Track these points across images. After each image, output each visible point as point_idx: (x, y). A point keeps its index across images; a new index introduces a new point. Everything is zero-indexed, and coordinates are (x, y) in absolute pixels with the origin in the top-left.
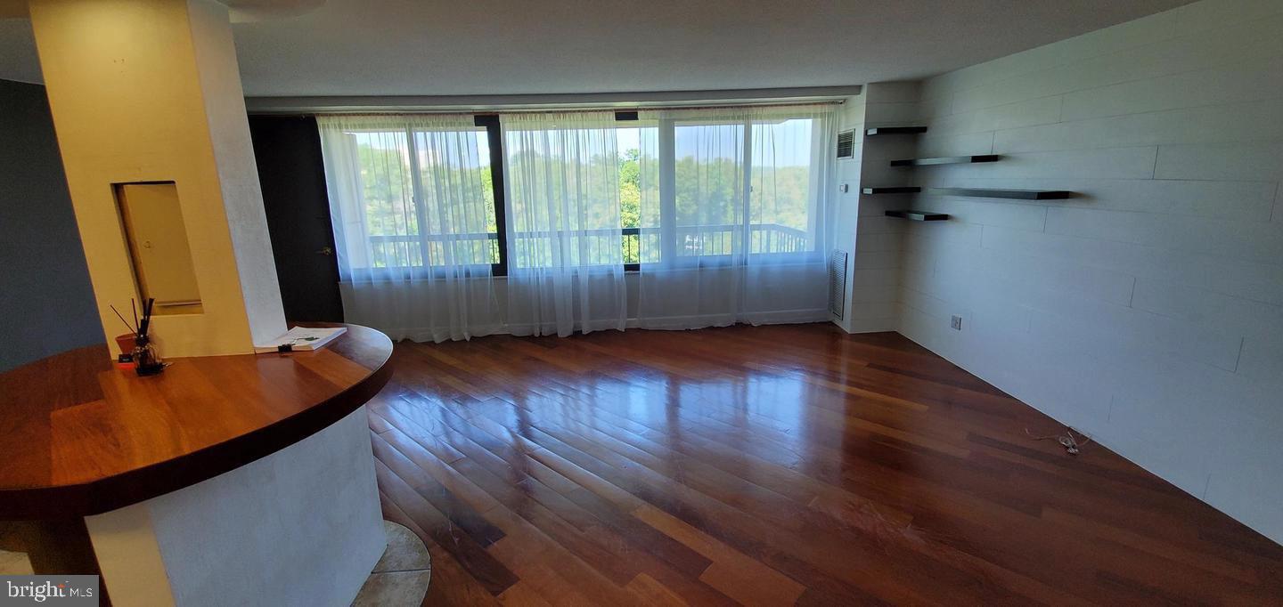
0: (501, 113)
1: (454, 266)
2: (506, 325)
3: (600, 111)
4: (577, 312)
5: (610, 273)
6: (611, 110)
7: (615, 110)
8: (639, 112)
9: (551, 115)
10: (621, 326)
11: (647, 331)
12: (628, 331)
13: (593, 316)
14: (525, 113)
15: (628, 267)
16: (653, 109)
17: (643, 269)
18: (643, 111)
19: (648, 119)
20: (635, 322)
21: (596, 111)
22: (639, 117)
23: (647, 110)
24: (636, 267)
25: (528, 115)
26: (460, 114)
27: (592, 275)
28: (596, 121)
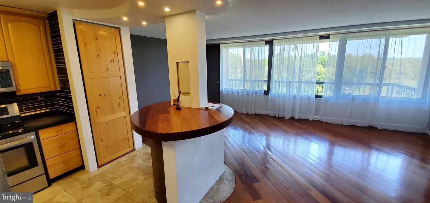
0: (274, 40)
1: (252, 90)
2: (267, 111)
3: (313, 36)
4: (293, 111)
5: (309, 98)
6: (318, 36)
7: (320, 35)
8: (330, 36)
9: (293, 39)
10: (311, 119)
11: (322, 122)
12: (314, 121)
13: (300, 113)
14: (283, 39)
15: (317, 96)
16: (337, 34)
17: (324, 98)
18: (332, 35)
19: (334, 38)
20: (317, 118)
21: (311, 36)
22: (330, 37)
23: (335, 34)
24: (321, 97)
25: (284, 40)
26: (261, 41)
27: (301, 98)
28: (310, 40)
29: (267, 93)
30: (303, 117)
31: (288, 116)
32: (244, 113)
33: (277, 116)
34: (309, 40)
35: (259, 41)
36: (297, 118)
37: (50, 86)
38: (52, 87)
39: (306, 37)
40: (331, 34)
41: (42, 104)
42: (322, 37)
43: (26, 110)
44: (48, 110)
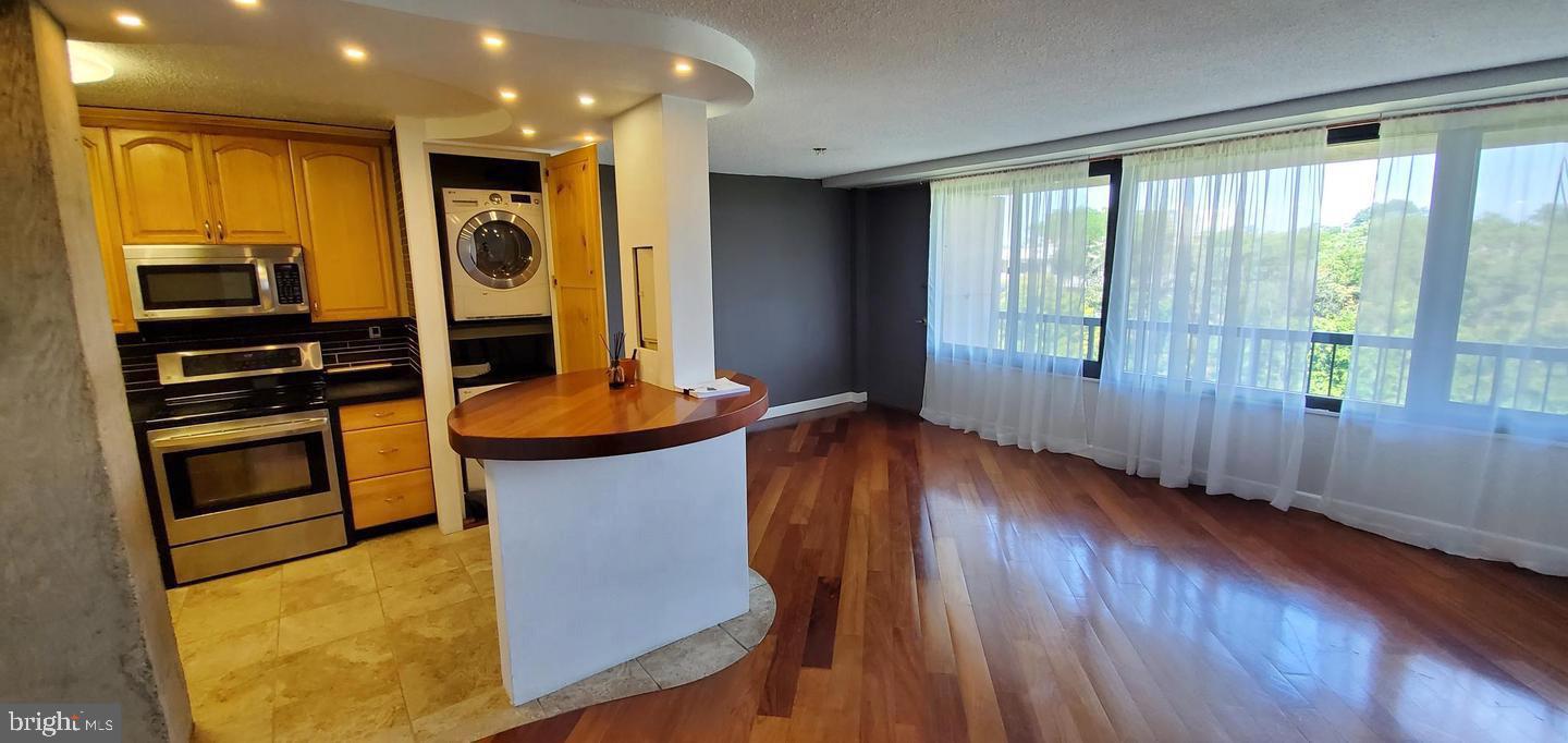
0: (1126, 155)
1: (1036, 355)
2: (1091, 446)
3: (1296, 131)
4: (1200, 456)
5: (1276, 406)
6: (1319, 128)
7: (1327, 127)
8: (1383, 123)
9: (1203, 147)
10: (1281, 501)
11: (1339, 525)
12: (1295, 513)
13: (1231, 466)
14: (1159, 150)
15: (1313, 402)
16: (1416, 115)
17: (1349, 412)
18: (1392, 121)
19: (1402, 134)
20: (1317, 502)
21: (1287, 132)
22: (1381, 132)
23: (1404, 116)
24: (1334, 405)
25: (1165, 153)
26: (1072, 162)
27: (1239, 404)
28: (1285, 148)
29: (1092, 370)
30: (1246, 489)
31: (1173, 476)
32: (1001, 443)
33: (1130, 472)
34: (1277, 149)
35: (1064, 163)
36: (1212, 488)
37: (386, 307)
38: (390, 308)
39: (1261, 136)
40: (1384, 119)
41: (377, 348)
42: (1340, 134)
43: (341, 358)
44: (389, 365)
